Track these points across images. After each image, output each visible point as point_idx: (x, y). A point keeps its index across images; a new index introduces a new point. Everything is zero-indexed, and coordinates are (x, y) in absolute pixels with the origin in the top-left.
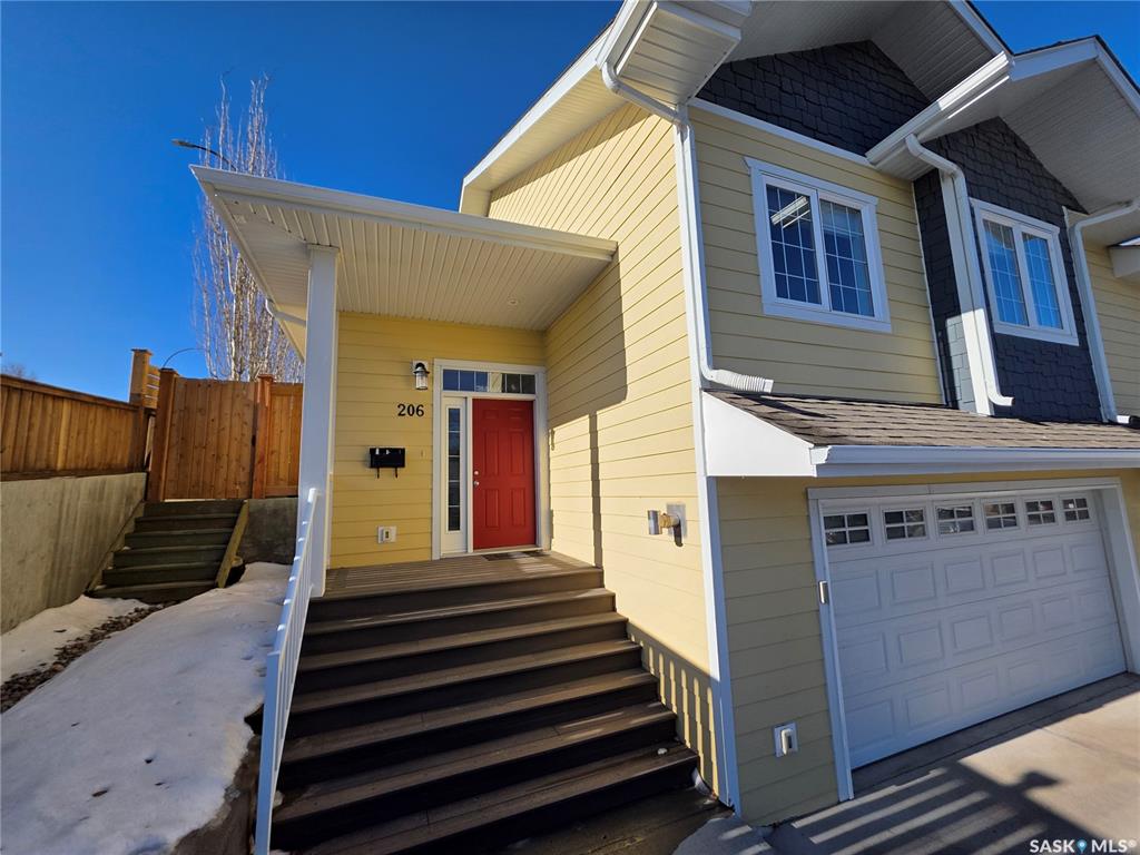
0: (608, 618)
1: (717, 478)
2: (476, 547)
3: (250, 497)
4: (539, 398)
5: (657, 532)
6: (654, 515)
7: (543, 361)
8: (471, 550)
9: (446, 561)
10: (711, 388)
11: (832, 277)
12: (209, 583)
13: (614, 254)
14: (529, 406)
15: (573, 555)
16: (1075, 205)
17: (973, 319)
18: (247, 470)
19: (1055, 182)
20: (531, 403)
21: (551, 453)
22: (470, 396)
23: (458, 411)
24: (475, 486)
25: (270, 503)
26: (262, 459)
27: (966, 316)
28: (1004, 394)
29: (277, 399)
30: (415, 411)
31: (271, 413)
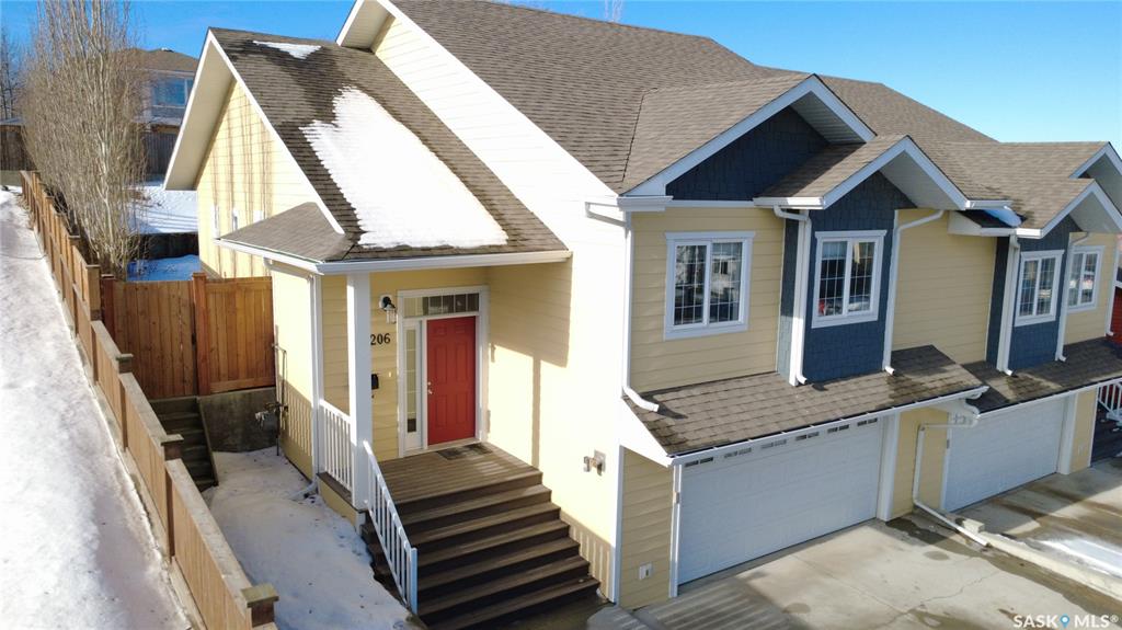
0: (547, 508)
1: (626, 449)
2: (429, 445)
3: (199, 394)
5: (588, 469)
6: (587, 460)
7: (487, 281)
8: (426, 446)
13: (569, 259)
14: (471, 324)
16: (907, 203)
17: (798, 324)
18: (191, 368)
19: (896, 189)
20: (474, 317)
21: (490, 363)
22: (425, 319)
23: (414, 331)
24: (429, 395)
25: (216, 398)
26: (205, 359)
27: (795, 319)
28: (804, 374)
29: (212, 299)
30: (383, 340)
31: (207, 311)
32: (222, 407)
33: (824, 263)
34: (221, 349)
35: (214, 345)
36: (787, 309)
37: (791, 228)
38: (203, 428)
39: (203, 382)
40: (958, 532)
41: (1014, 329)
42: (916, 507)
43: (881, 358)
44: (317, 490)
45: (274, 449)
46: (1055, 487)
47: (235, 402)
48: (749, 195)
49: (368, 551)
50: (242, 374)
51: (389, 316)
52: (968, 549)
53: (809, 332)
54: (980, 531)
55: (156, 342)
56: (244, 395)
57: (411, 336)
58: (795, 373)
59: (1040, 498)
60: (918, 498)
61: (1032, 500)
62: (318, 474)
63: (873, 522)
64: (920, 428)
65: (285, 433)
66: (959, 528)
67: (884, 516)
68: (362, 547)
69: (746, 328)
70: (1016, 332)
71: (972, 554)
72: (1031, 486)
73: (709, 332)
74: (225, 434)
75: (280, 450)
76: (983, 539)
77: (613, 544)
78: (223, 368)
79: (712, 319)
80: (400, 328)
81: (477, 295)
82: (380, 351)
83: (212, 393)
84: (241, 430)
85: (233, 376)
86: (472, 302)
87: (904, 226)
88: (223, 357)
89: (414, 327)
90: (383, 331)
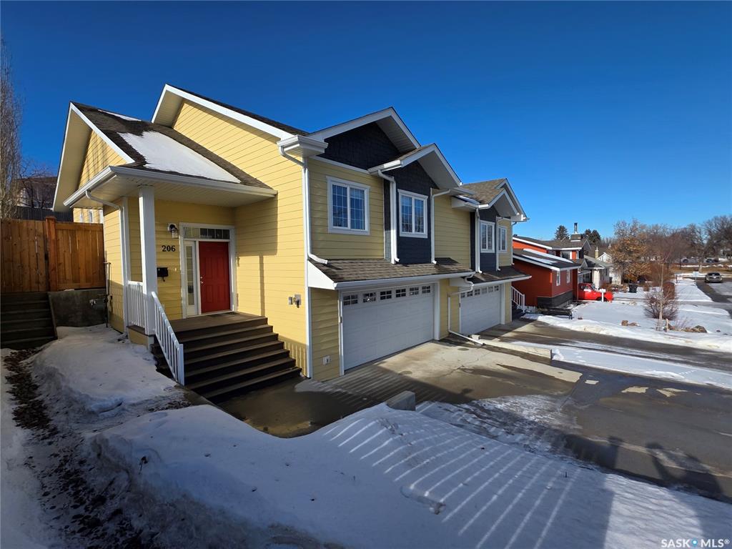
0: (271, 334)
1: (312, 288)
2: (202, 312)
3: (49, 290)
4: (232, 241)
5: (292, 304)
6: (291, 298)
7: (234, 223)
8: (200, 313)
9: (190, 319)
10: (310, 260)
11: (352, 217)
12: (52, 337)
13: (276, 195)
14: (226, 246)
15: (252, 313)
16: (436, 187)
17: (393, 233)
18: (44, 274)
19: (430, 178)
20: (227, 243)
21: (238, 268)
22: (198, 240)
23: (191, 247)
24: (201, 284)
25: (63, 294)
26: (54, 269)
27: (392, 231)
28: (398, 258)
29: (60, 233)
30: (171, 249)
31: (57, 241)
32: (67, 300)
33: (403, 207)
34: (67, 263)
35: (62, 261)
36: (388, 228)
37: (386, 185)
38: (50, 308)
39: (53, 284)
40: (469, 340)
41: (481, 253)
42: (450, 333)
43: (431, 257)
44: (127, 336)
45: (105, 325)
46: (501, 328)
48: (366, 166)
49: (155, 358)
50: (83, 280)
51: (174, 235)
52: (475, 345)
53: (399, 238)
54: (479, 339)
56: (83, 292)
57: (189, 251)
58: (394, 257)
59: (497, 332)
60: (450, 329)
61: (494, 332)
62: (128, 327)
63: (433, 341)
64: (448, 296)
65: (111, 313)
66: (470, 339)
67: (437, 338)
68: (151, 356)
69: (369, 234)
70: (482, 255)
71: (478, 347)
72: (492, 329)
73: (351, 233)
74: (70, 316)
75: (109, 325)
76: (481, 342)
77: (308, 344)
78: (69, 276)
79: (352, 227)
80: (181, 244)
81: (229, 231)
82: (169, 255)
83: (60, 290)
84: (81, 313)
85: (76, 280)
86: (226, 234)
87: (435, 195)
88: (68, 269)
89: (190, 244)
90: (170, 243)
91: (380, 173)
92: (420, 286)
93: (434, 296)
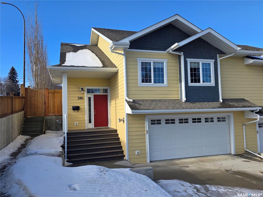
0: (118, 137)
1: (128, 114)
2: (94, 127)
3: (45, 116)
4: (109, 94)
7: (109, 86)
9: (87, 129)
10: (126, 100)
13: (118, 71)
15: (114, 128)
18: (44, 110)
20: (107, 95)
22: (93, 94)
24: (94, 114)
26: (47, 108)
27: (182, 83)
29: (49, 94)
30: (81, 98)
31: (48, 97)
32: (51, 120)
34: (51, 105)
36: (180, 81)
38: (43, 122)
39: (46, 114)
42: (246, 151)
43: (219, 98)
47: (54, 118)
51: (83, 92)
55: (36, 103)
56: (56, 117)
57: (89, 99)
58: (184, 99)
60: (246, 148)
63: (230, 154)
64: (243, 124)
67: (233, 153)
69: (167, 86)
73: (154, 86)
74: (51, 126)
77: (126, 142)
78: (52, 111)
79: (155, 82)
80: (86, 96)
81: (107, 89)
82: (81, 101)
83: (49, 116)
84: (55, 126)
85: (54, 112)
86: (106, 91)
87: (220, 58)
88: (52, 108)
89: (90, 96)
90: (81, 96)
91: (171, 51)
92: (215, 117)
93: (229, 124)
